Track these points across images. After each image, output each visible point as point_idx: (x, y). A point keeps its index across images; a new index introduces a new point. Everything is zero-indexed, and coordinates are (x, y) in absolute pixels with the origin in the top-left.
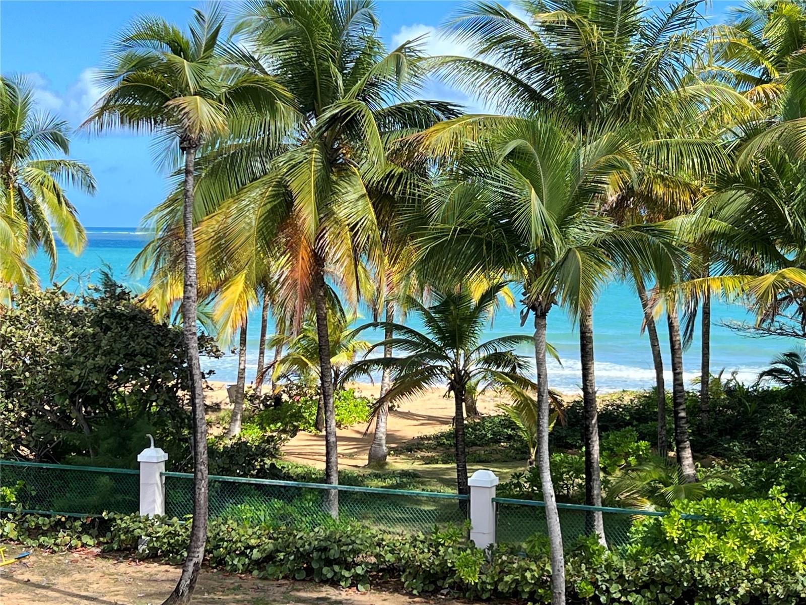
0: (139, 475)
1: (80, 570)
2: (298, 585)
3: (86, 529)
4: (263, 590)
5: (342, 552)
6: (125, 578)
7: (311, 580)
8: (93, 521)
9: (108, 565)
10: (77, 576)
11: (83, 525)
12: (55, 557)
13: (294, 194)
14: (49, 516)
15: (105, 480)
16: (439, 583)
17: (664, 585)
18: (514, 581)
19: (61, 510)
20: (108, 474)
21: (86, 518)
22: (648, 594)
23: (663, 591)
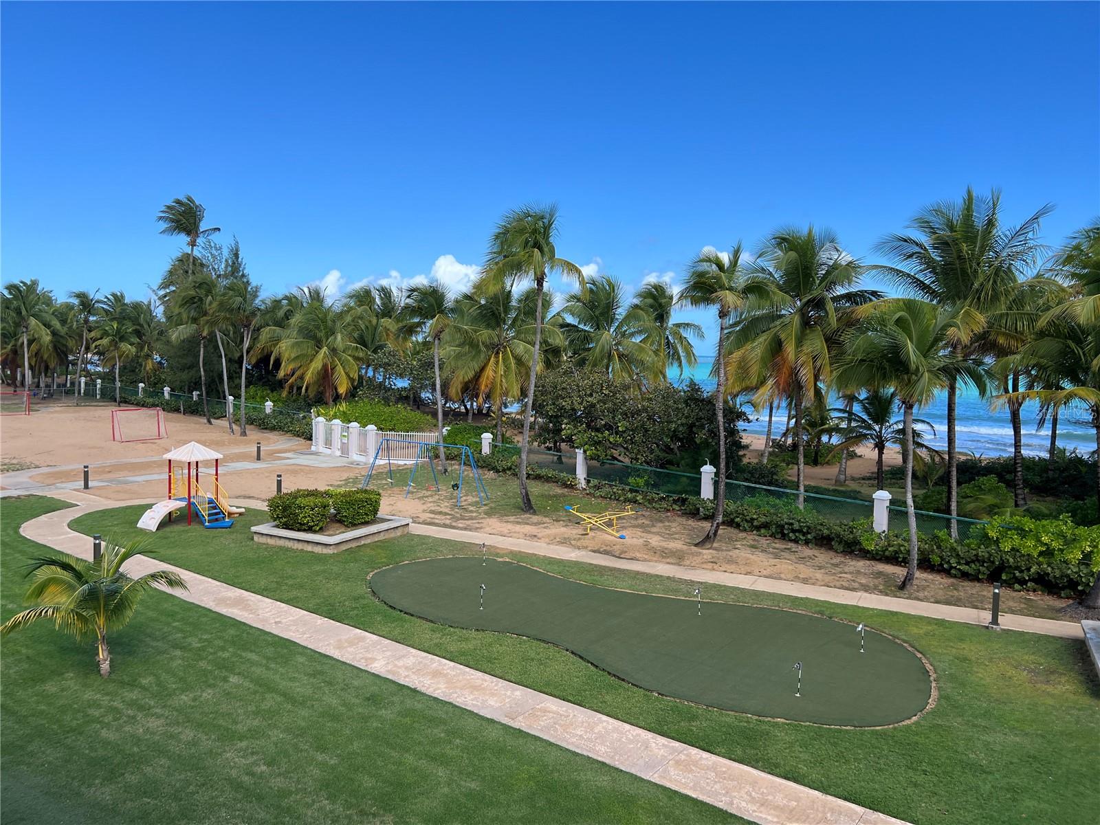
0: (701, 478)
1: (669, 521)
2: (776, 541)
3: (675, 501)
4: (758, 541)
5: (801, 526)
6: (690, 527)
7: (784, 539)
8: (679, 499)
9: (683, 520)
10: (667, 524)
11: (674, 500)
12: (659, 514)
13: (782, 340)
14: (658, 494)
15: (684, 479)
16: (853, 548)
17: (984, 562)
18: (894, 551)
19: (664, 492)
20: (687, 476)
21: (676, 497)
22: (973, 566)
23: (983, 566)
